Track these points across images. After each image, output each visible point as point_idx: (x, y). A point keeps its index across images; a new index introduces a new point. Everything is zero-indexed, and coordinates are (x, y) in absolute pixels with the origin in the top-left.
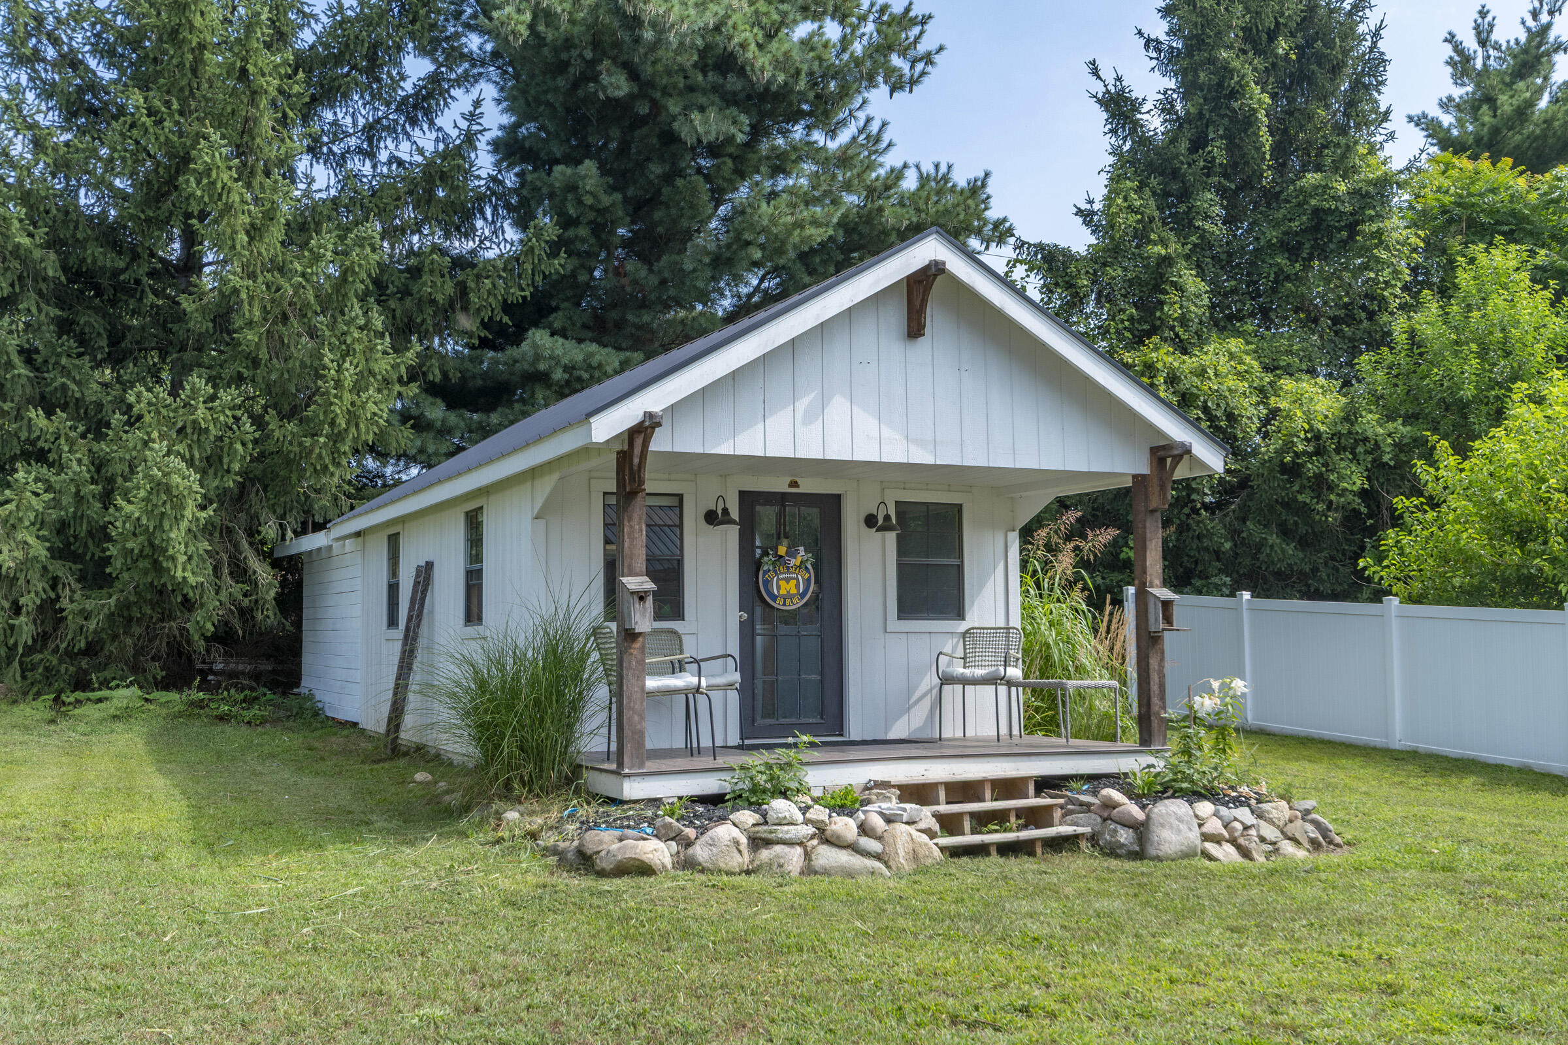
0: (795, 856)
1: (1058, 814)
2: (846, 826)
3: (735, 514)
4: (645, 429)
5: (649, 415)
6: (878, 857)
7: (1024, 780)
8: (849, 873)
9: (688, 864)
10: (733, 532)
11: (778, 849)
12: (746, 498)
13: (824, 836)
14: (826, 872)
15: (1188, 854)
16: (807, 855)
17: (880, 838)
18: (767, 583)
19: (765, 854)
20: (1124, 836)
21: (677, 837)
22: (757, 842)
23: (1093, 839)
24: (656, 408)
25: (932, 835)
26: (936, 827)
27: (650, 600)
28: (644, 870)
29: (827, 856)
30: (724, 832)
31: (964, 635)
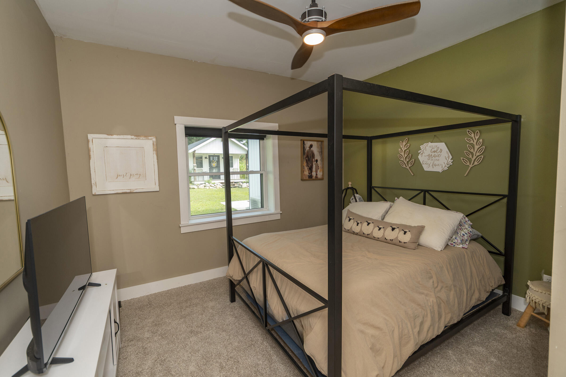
0: (208, 188)
1: (235, 185)
2: (213, 185)
3: (208, 157)
4: (195, 151)
5: (195, 150)
6: (216, 188)
7: (233, 182)
8: (213, 189)
9: (198, 188)
10: (208, 160)
11: (206, 187)
12: (209, 156)
13: (211, 186)
14: (211, 189)
15: (245, 188)
16: (209, 187)
17: (216, 186)
18: (212, 164)
19: (205, 187)
20: (240, 186)
21: (198, 186)
22: (205, 186)
23: (238, 187)
24: (195, 149)
25: (221, 186)
26: (222, 186)
27: (196, 166)
28: (194, 188)
29: (211, 187)
30: (201, 186)
31: (233, 169)
